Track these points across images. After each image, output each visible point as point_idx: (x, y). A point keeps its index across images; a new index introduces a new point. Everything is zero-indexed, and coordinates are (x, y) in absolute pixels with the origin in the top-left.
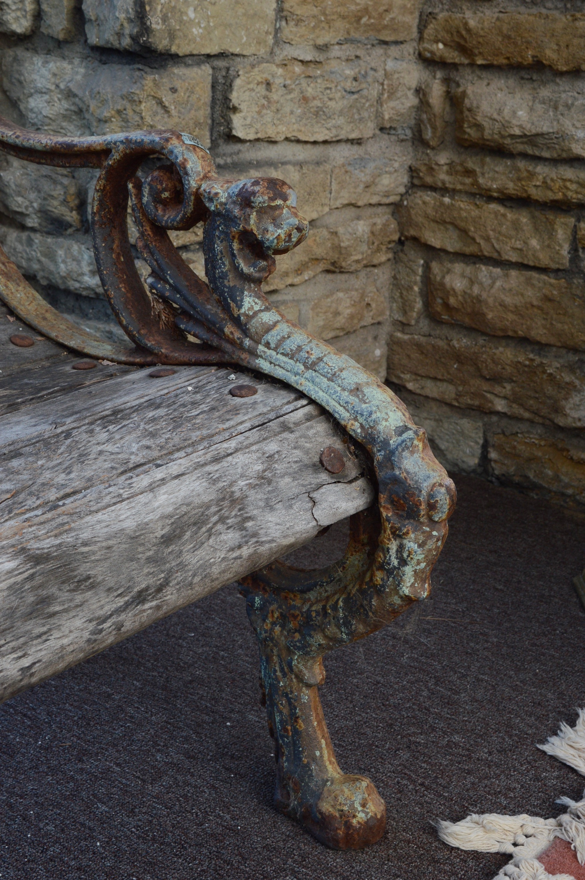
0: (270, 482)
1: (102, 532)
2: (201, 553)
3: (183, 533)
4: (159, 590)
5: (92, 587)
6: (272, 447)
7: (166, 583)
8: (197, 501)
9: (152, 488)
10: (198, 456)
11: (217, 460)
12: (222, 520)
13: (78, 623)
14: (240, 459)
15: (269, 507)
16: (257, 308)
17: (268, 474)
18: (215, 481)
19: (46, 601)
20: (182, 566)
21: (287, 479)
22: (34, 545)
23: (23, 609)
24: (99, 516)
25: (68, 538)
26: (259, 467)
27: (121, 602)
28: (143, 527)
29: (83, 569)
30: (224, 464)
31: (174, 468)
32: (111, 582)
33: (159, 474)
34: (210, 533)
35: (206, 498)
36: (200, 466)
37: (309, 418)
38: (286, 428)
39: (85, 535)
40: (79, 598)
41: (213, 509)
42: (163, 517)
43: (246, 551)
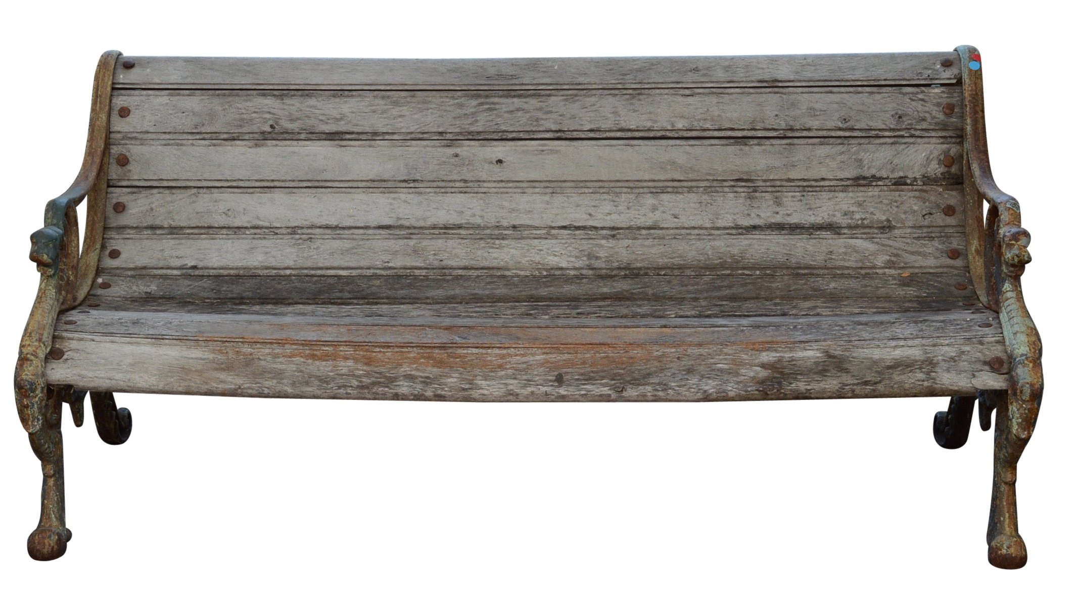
0: (955, 361)
1: (862, 355)
2: (902, 377)
3: (899, 366)
4: (876, 383)
5: (847, 372)
6: (967, 348)
7: (880, 382)
8: (913, 358)
9: (895, 347)
10: (924, 342)
11: (934, 345)
12: (920, 368)
13: (835, 382)
14: (946, 348)
15: (948, 371)
16: (1008, 289)
17: (957, 358)
18: (927, 353)
19: (826, 371)
20: (890, 379)
21: (965, 363)
22: (832, 352)
23: (815, 370)
24: (865, 350)
25: (847, 354)
26: (954, 354)
27: (856, 382)
28: (882, 360)
29: (846, 366)
30: (936, 348)
31: (910, 343)
32: (855, 373)
33: (902, 343)
34: (911, 371)
35: (917, 358)
36: (924, 345)
37: (998, 342)
38: (981, 343)
39: (854, 355)
40: (839, 374)
41: (919, 363)
42: (893, 359)
43: (926, 384)
